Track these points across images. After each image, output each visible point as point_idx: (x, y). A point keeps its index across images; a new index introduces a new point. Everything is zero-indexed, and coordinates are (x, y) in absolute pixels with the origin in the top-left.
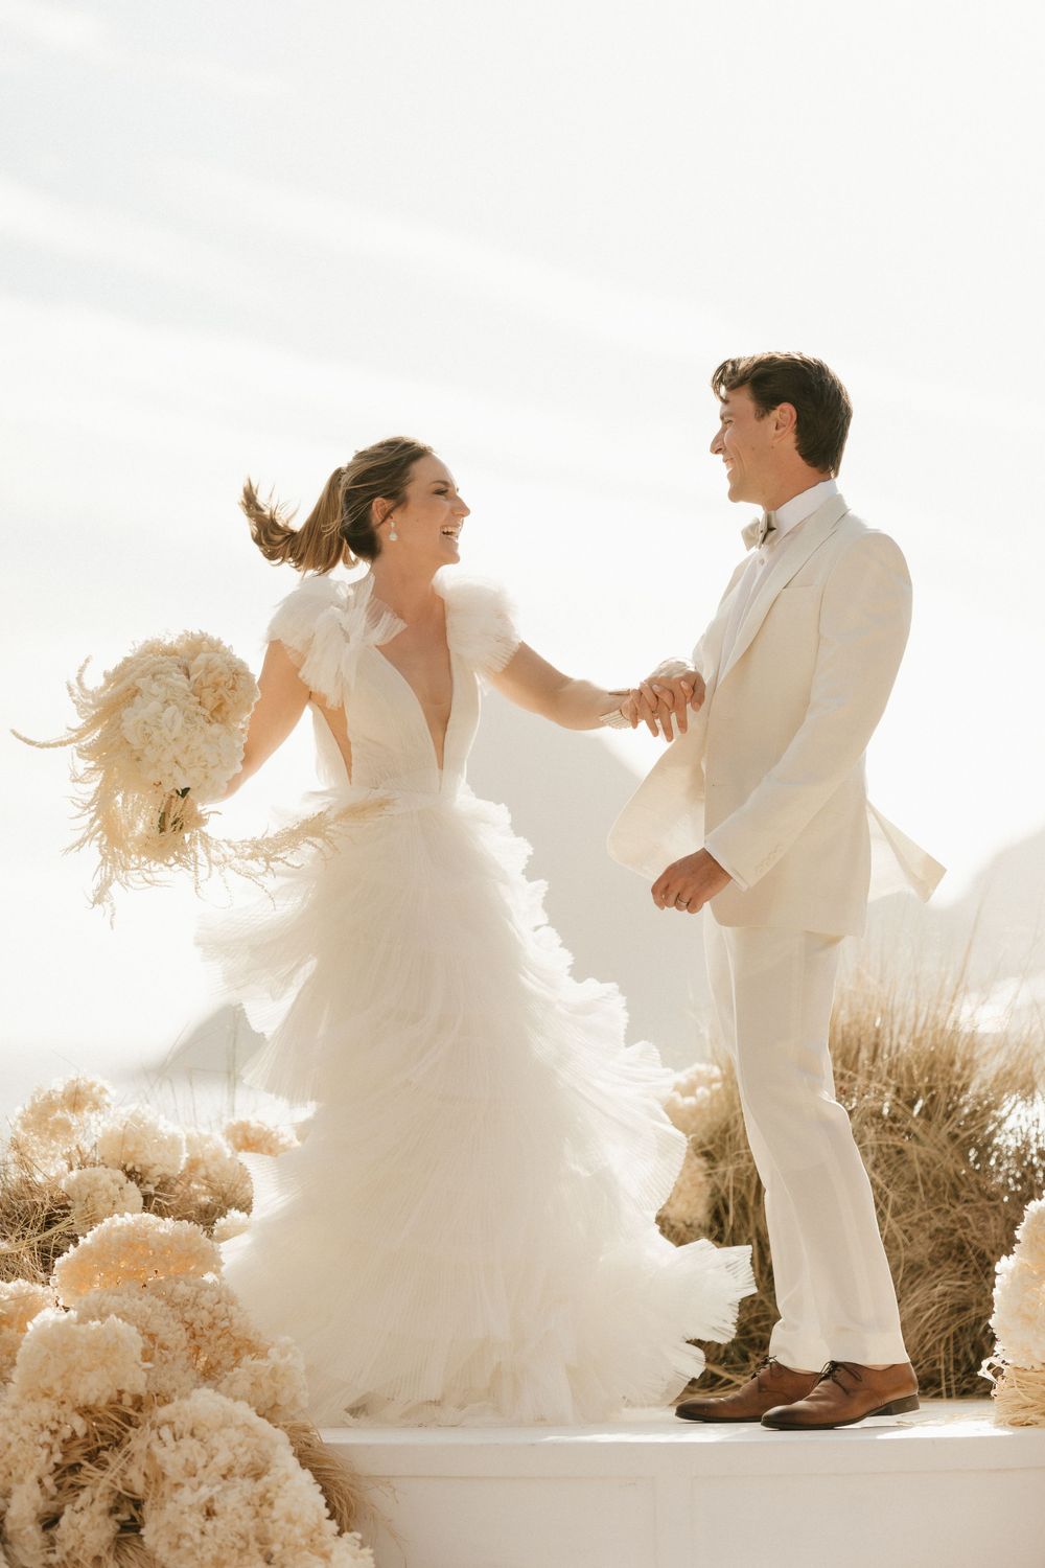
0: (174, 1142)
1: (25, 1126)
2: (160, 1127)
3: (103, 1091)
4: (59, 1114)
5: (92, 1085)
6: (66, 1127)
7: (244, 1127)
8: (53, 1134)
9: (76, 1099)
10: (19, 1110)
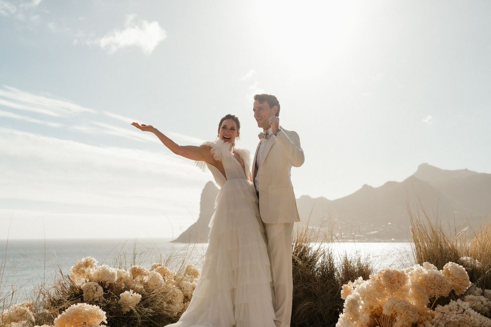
0: (113, 275)
1: (73, 272)
2: (110, 271)
3: (94, 262)
4: (82, 269)
5: (91, 261)
6: (84, 272)
7: (135, 268)
8: (80, 274)
9: (87, 264)
10: (72, 267)
